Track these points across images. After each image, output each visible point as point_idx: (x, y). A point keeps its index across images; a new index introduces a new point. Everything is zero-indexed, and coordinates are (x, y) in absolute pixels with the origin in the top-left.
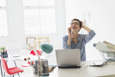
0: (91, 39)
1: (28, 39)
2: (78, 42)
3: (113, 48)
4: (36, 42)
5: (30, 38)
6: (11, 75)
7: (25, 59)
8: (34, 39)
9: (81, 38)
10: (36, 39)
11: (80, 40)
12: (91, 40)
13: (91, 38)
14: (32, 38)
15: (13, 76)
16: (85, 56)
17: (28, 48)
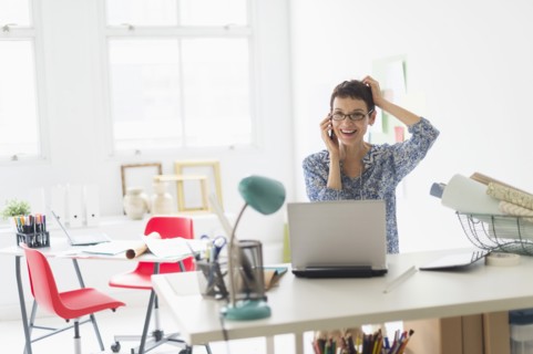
0: (425, 154)
1: (128, 172)
2: (366, 174)
3: (514, 201)
4: (163, 182)
5: (138, 166)
6: (68, 321)
7: (131, 254)
8: (155, 169)
9: (377, 158)
10: (164, 169)
11: (372, 166)
12: (422, 158)
13: (421, 149)
14: (146, 165)
15: (77, 324)
16: (396, 233)
17: (127, 212)
